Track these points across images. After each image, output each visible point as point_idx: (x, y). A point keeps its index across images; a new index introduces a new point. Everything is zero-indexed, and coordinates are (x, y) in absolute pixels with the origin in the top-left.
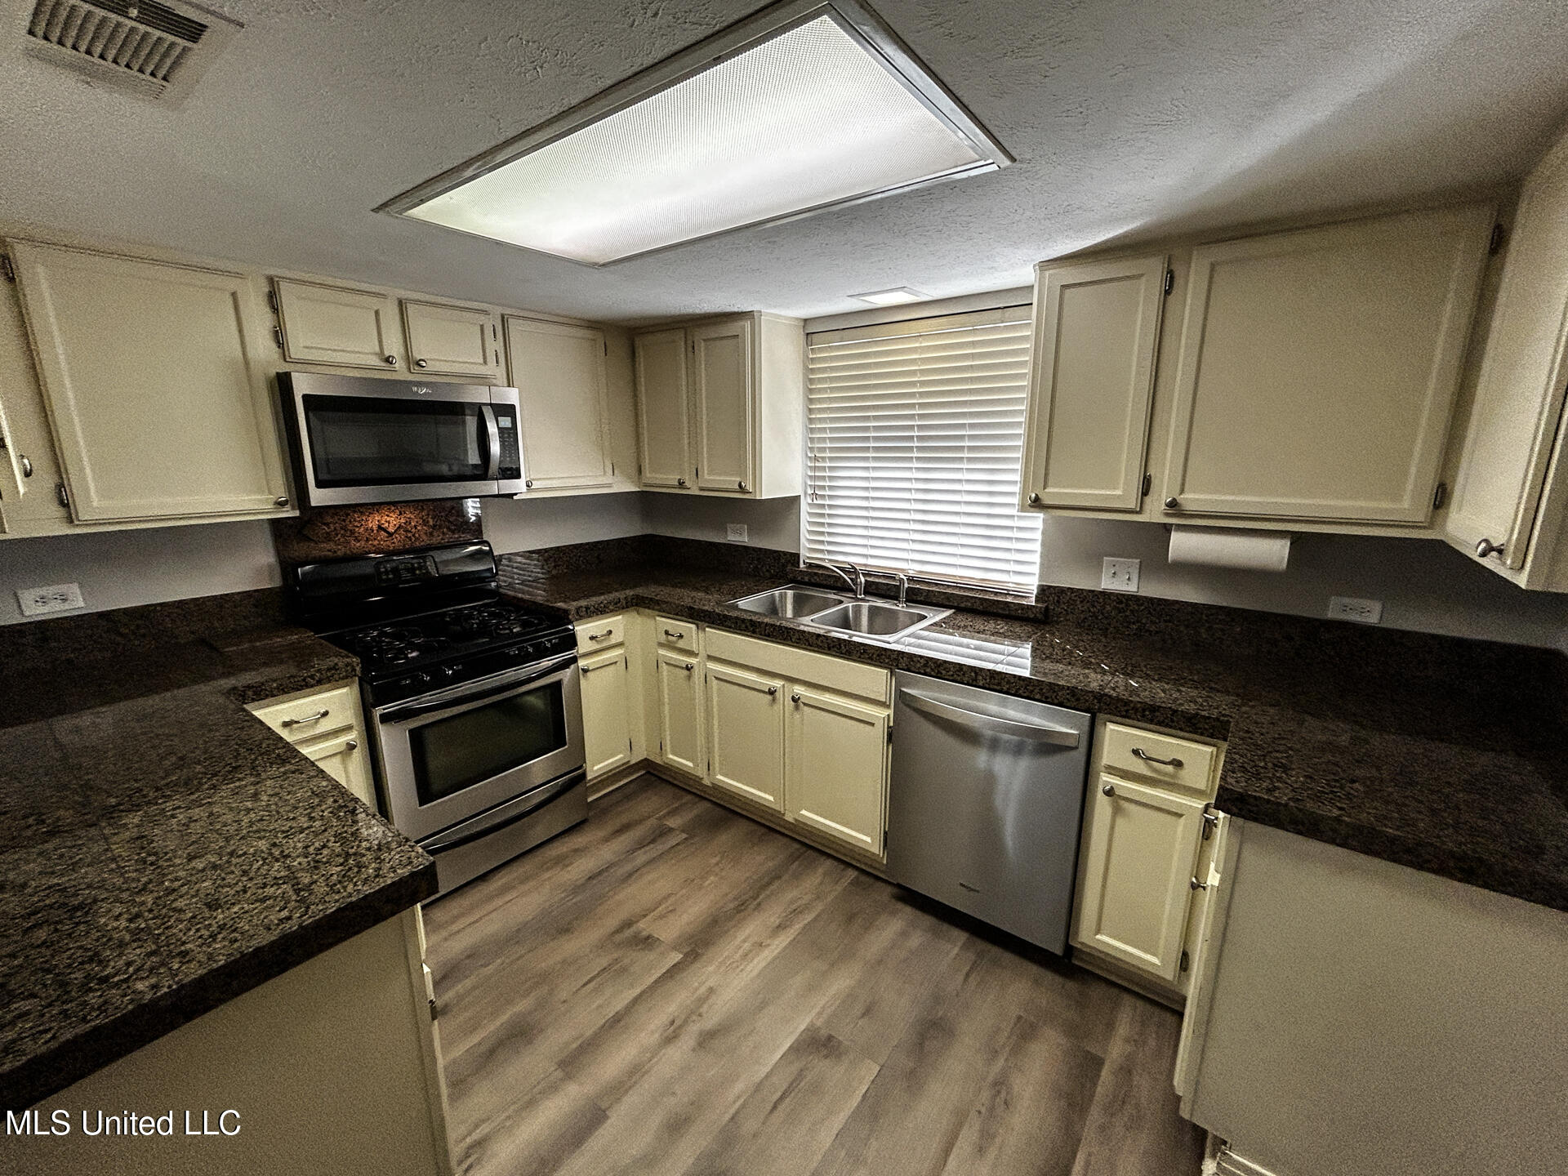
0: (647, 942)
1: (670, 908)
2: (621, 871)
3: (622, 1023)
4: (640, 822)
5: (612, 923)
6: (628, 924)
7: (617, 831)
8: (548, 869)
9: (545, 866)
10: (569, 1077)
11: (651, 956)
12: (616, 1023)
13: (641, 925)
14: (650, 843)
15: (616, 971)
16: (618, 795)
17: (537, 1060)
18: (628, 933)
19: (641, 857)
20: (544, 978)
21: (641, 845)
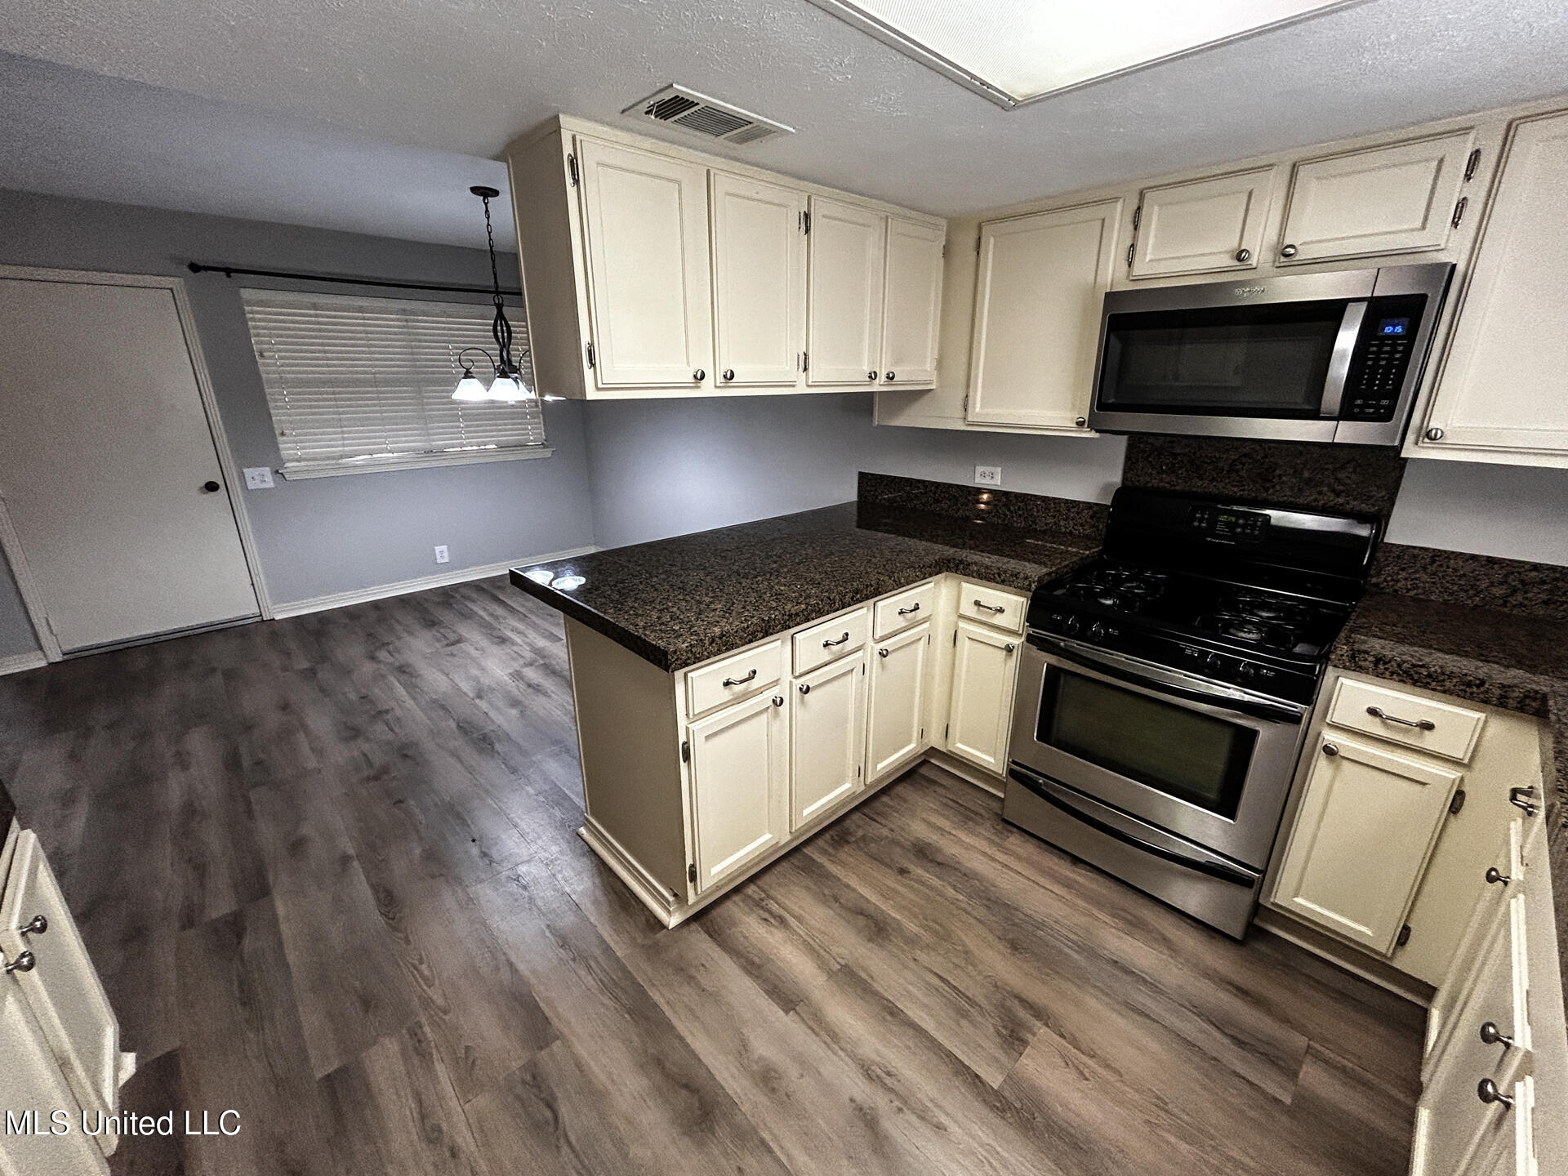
0: (1014, 1038)
1: (1086, 1072)
2: (1142, 998)
3: (888, 1017)
4: (1285, 1020)
5: (1038, 993)
6: (1040, 1013)
7: (1239, 989)
8: (1113, 916)
9: (1115, 912)
10: (831, 974)
11: (992, 1047)
12: (891, 1012)
13: (1043, 1031)
14: (1233, 1037)
15: (961, 1006)
16: (1325, 975)
17: (850, 945)
18: (1022, 1014)
19: (1191, 1028)
20: (945, 937)
21: (1220, 1023)
